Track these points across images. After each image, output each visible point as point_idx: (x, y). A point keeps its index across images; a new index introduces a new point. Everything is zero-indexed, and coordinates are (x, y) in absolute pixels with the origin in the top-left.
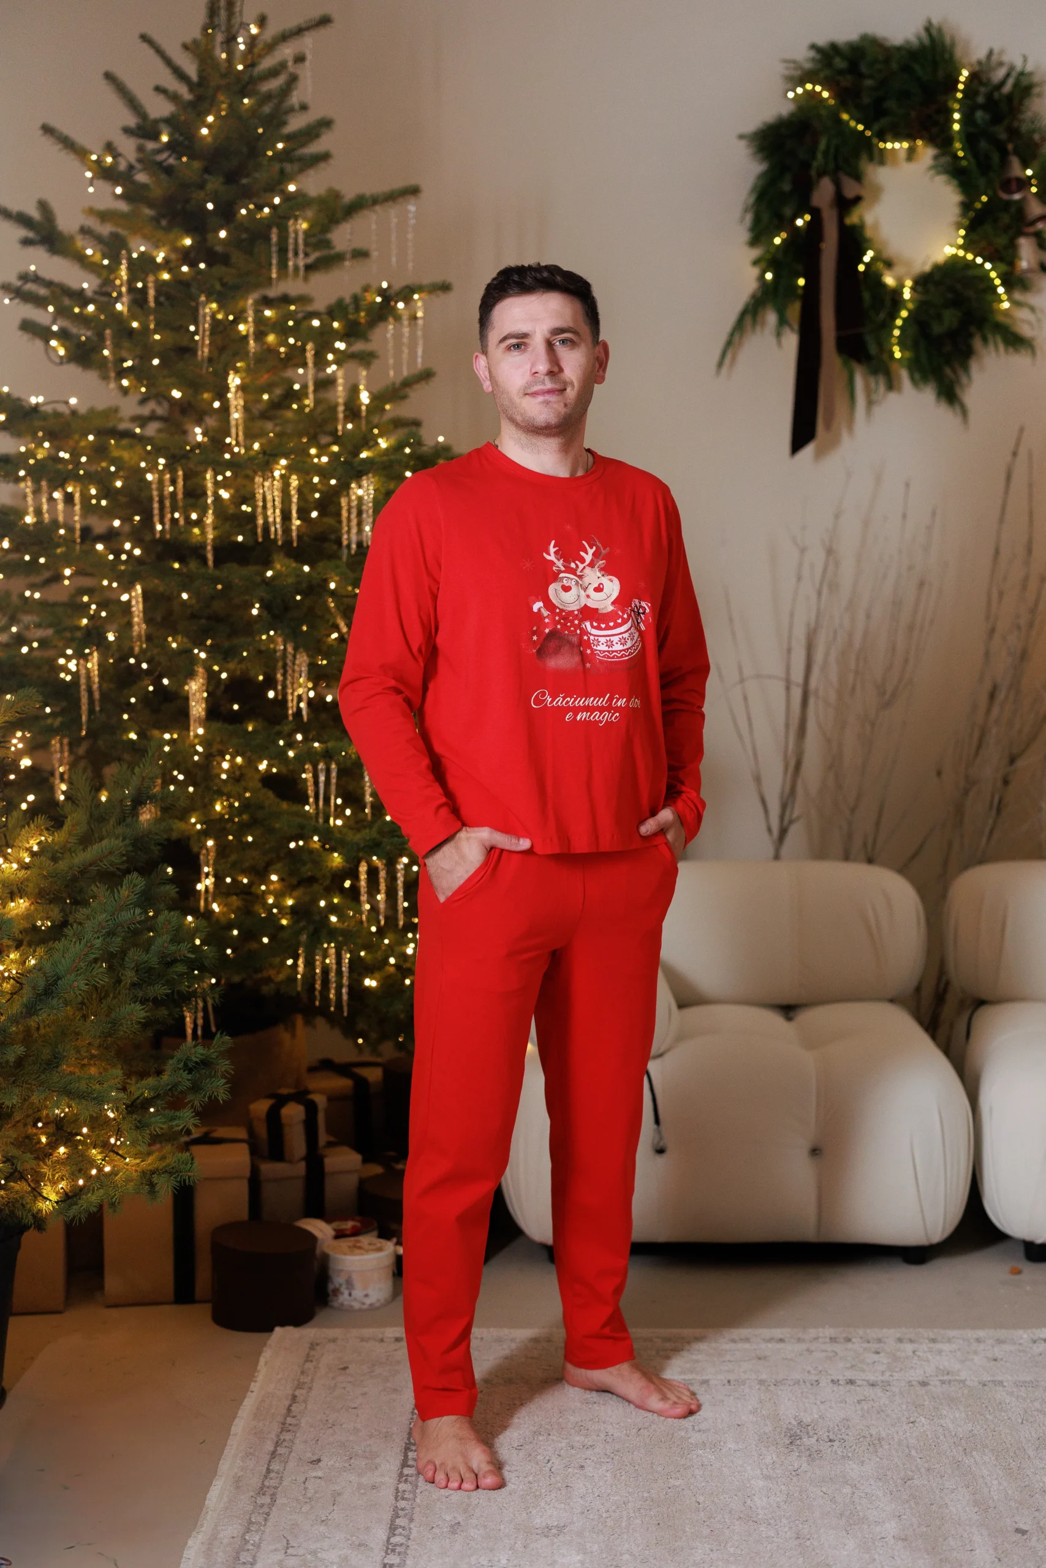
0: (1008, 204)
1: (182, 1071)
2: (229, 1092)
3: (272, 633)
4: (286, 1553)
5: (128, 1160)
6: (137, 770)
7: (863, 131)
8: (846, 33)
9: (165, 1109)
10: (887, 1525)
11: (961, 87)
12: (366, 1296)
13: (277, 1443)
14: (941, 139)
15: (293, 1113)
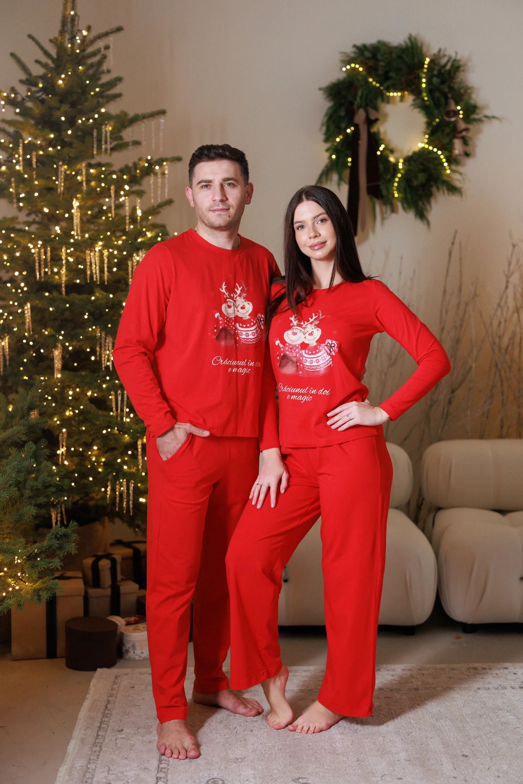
0: (449, 123)
1: (54, 539)
2: (77, 549)
3: (94, 327)
4: (108, 773)
5: (27, 583)
6: (30, 393)
7: (379, 87)
8: (370, 40)
9: (45, 558)
10: (401, 754)
11: (426, 66)
12: (142, 653)
13: (101, 722)
14: (417, 91)
15: (105, 564)
